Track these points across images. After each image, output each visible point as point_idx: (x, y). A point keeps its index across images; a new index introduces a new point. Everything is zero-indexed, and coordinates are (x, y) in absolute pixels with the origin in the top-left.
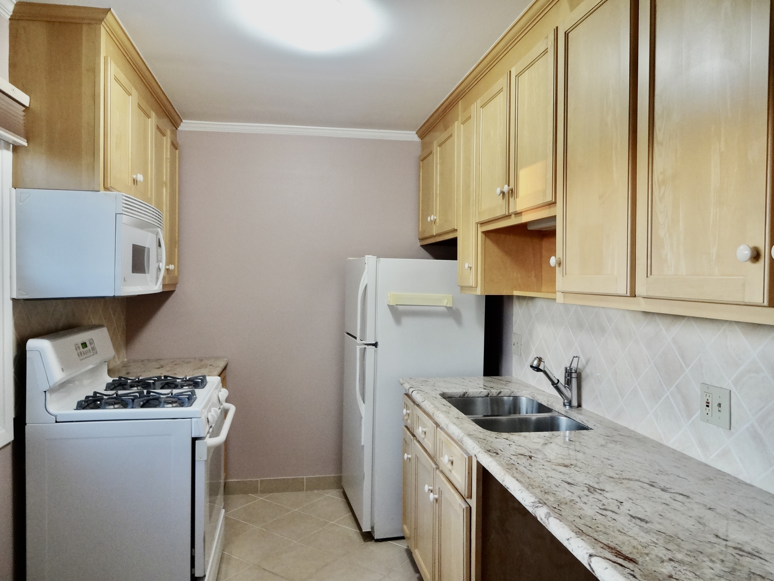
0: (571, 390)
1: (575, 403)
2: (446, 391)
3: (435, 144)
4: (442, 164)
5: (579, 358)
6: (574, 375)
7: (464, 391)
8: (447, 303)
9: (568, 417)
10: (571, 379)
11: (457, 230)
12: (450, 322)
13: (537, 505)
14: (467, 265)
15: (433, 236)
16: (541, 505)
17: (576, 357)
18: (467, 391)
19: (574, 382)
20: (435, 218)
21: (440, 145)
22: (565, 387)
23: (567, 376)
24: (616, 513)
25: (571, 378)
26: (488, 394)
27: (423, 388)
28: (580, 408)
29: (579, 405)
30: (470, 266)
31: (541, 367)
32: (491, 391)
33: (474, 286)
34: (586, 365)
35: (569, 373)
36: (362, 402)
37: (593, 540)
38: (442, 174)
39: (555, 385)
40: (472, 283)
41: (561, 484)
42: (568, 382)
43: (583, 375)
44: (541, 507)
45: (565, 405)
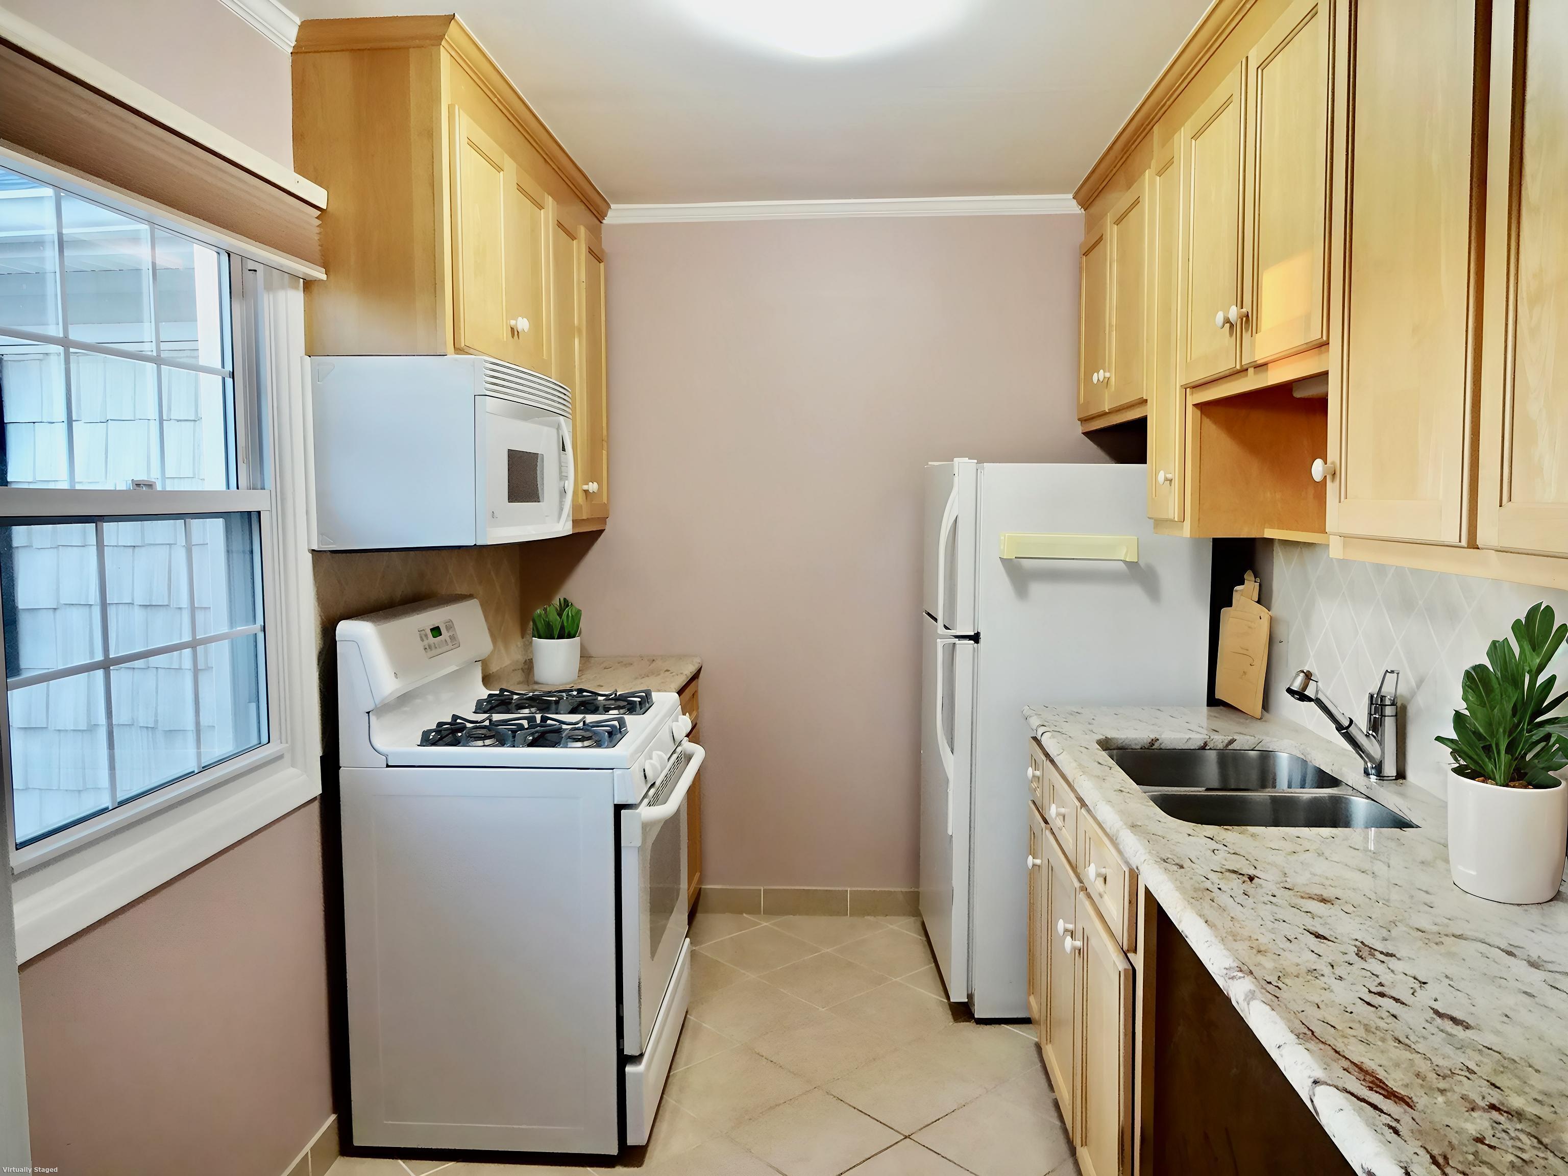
0: (1381, 743)
1: (1390, 769)
2: (1111, 734)
3: (1109, 219)
4: (1122, 260)
5: (1398, 674)
6: (1389, 711)
7: (1152, 736)
8: (1126, 555)
9: (1373, 800)
10: (1381, 718)
11: (1146, 401)
12: (1135, 593)
13: (1232, 975)
14: (1161, 476)
15: (1104, 414)
16: (1240, 974)
17: (1392, 672)
18: (1158, 737)
19: (1389, 725)
20: (1107, 375)
21: (1118, 222)
22: (1367, 736)
23: (1373, 713)
24: (1403, 1003)
25: (1383, 715)
26: (1206, 744)
27: (1066, 728)
28: (1401, 781)
29: (1401, 775)
30: (1169, 476)
31: (1310, 692)
32: (1212, 737)
33: (1176, 519)
34: (1416, 690)
35: (1377, 704)
36: (949, 750)
37: (1332, 1052)
38: (1121, 283)
39: (1345, 730)
40: (1173, 512)
41: (1299, 936)
42: (1375, 725)
43: (1411, 711)
44: (1240, 978)
45: (1367, 773)
